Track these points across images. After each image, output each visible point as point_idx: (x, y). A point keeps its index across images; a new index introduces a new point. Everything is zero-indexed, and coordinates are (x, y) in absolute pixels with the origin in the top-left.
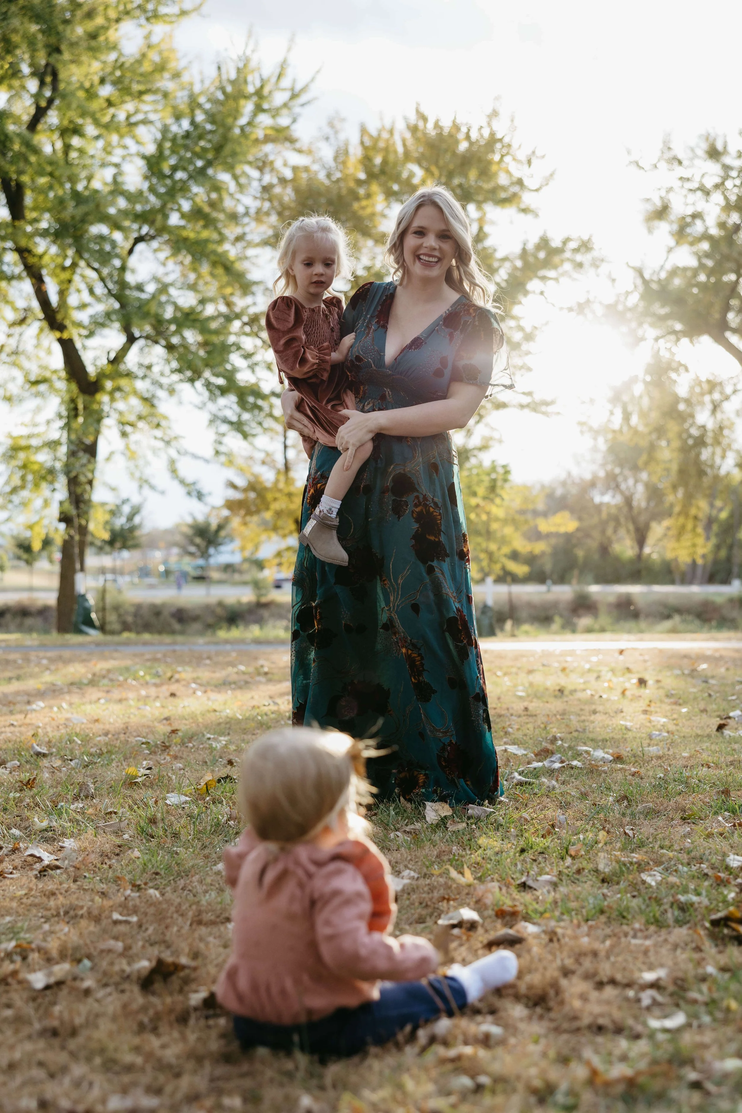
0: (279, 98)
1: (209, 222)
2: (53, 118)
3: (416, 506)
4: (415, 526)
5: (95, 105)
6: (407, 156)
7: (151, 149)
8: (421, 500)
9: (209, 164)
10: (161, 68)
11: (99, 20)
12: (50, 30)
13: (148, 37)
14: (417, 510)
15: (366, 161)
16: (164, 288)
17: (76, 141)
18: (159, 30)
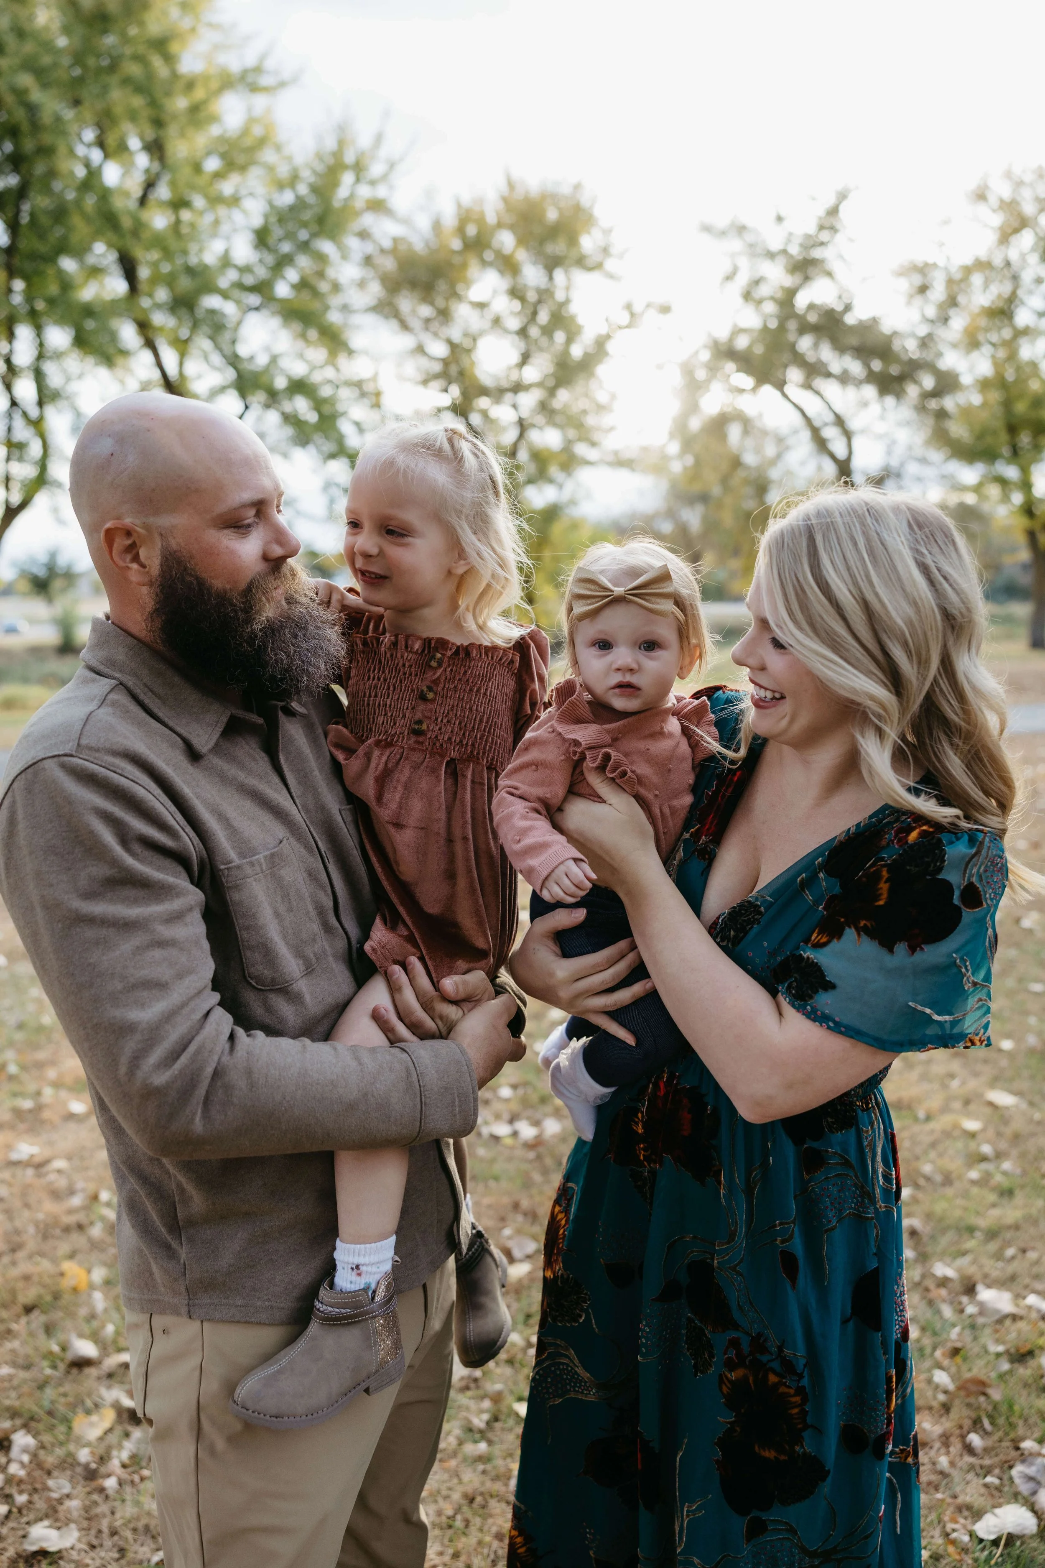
0: (376, 169)
1: (316, 293)
2: (163, 192)
3: (731, 1365)
4: (725, 1418)
5: (201, 181)
6: (500, 225)
7: (257, 221)
8: (746, 1348)
9: (314, 235)
10: (262, 142)
11: (199, 94)
12: (154, 104)
13: (249, 110)
14: (733, 1376)
15: (461, 230)
16: (274, 359)
17: (186, 215)
18: (260, 102)
